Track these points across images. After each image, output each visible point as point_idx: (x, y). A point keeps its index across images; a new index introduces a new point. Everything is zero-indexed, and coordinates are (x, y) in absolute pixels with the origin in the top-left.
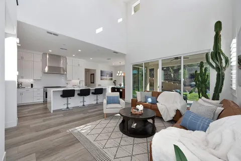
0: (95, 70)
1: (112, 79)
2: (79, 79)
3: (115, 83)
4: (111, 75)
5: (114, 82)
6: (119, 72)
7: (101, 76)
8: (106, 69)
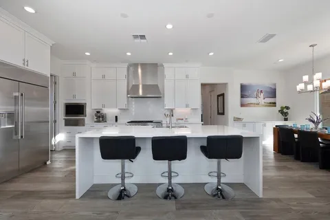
0: (225, 85)
1: (274, 104)
2: (187, 106)
3: (284, 113)
4: (273, 93)
5: (282, 112)
6: (306, 78)
7: (242, 96)
8: (257, 79)
